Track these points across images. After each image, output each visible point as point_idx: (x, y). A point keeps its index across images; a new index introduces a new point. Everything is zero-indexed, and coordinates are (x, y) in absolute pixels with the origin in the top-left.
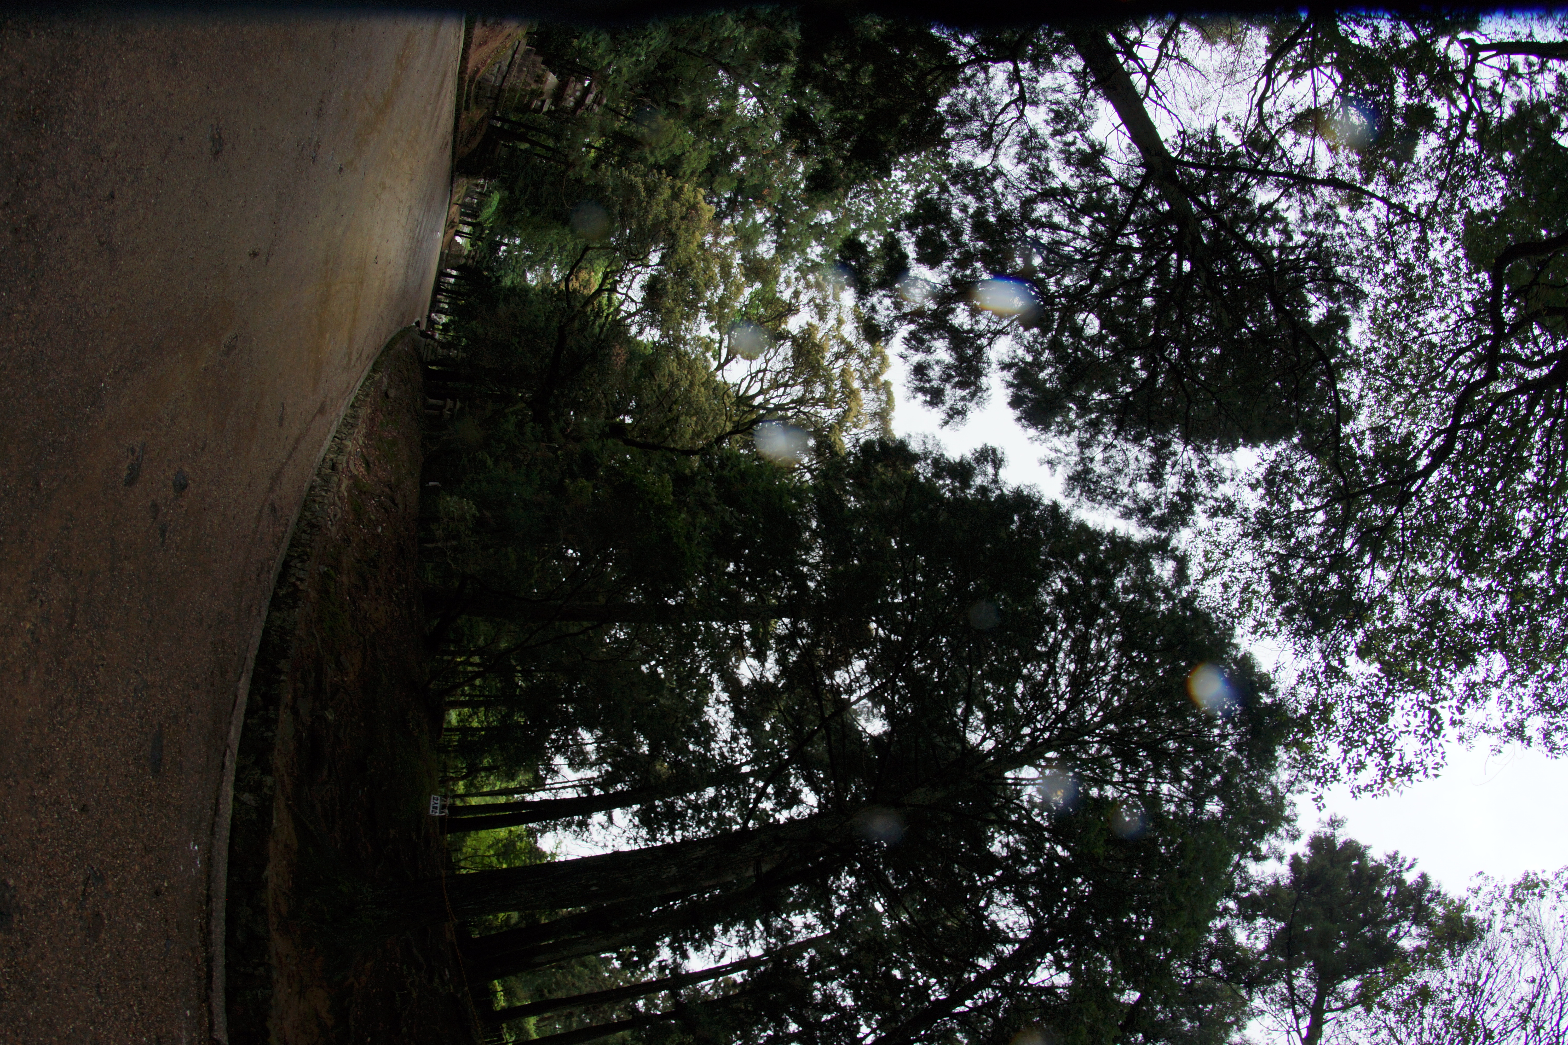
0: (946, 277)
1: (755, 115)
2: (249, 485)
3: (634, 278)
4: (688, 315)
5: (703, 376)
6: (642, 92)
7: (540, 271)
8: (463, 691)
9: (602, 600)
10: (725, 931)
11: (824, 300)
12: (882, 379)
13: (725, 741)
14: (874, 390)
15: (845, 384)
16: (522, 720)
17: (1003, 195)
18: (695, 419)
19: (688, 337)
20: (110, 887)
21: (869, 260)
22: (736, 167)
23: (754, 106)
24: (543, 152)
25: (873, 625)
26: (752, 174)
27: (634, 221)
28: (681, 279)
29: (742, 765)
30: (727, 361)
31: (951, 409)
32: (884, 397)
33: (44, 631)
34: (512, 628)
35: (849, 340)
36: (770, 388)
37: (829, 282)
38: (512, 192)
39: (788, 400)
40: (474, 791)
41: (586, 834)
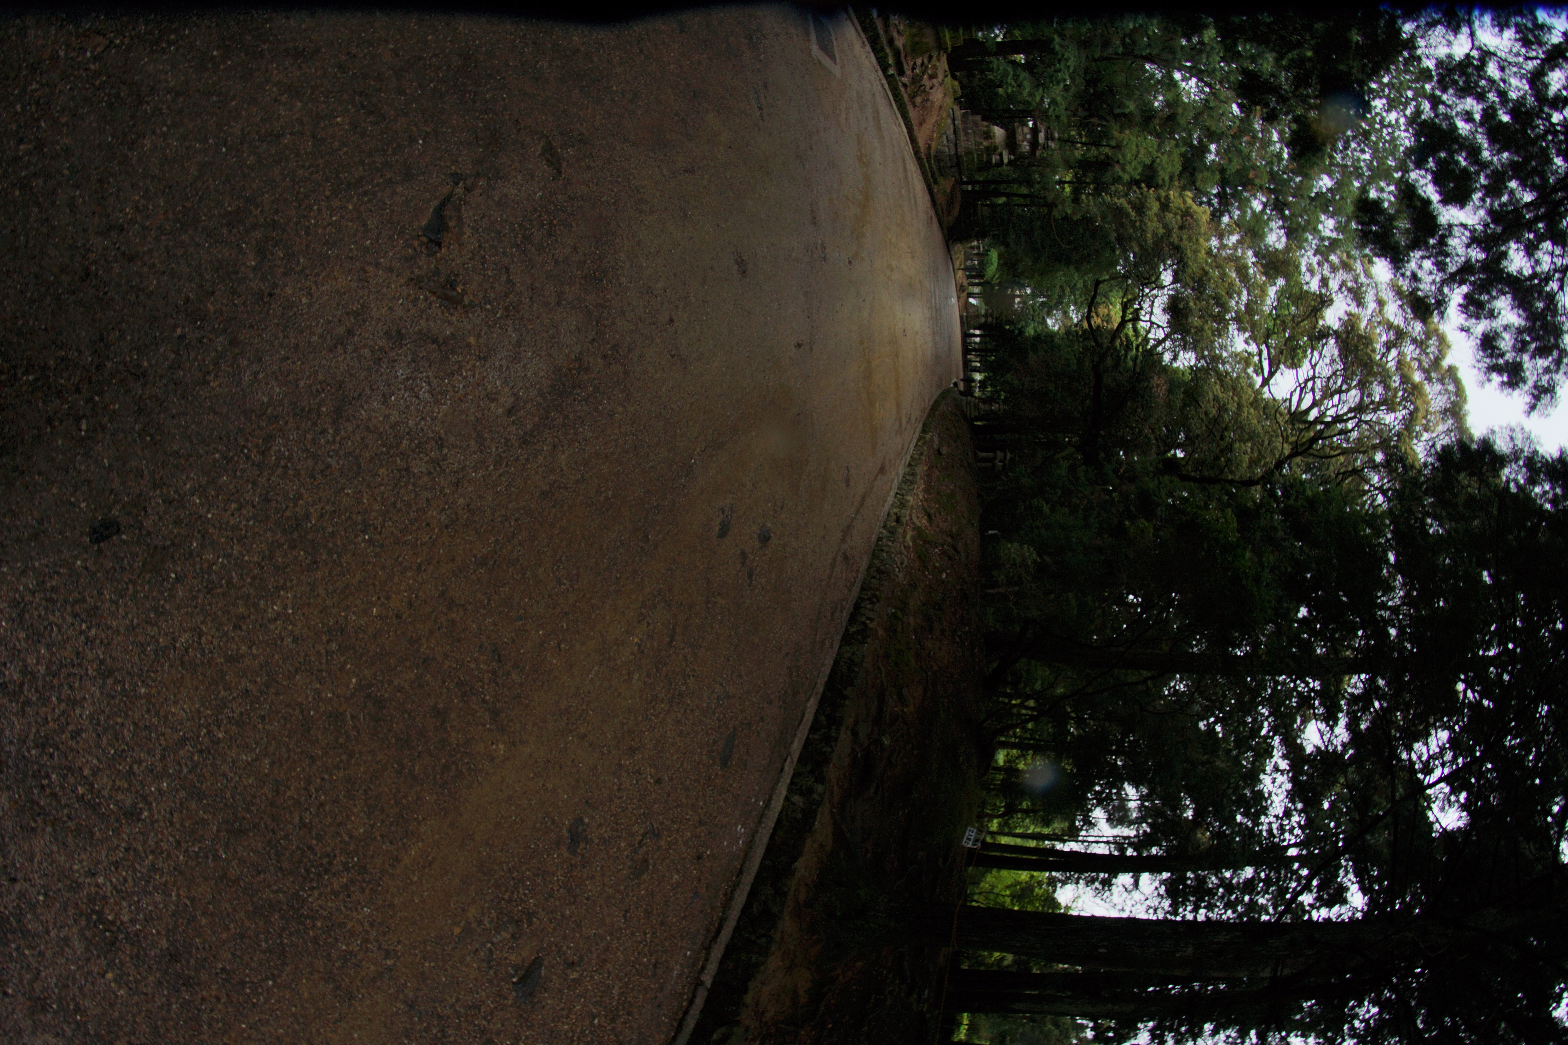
0: (1482, 213)
1: (1202, 96)
2: (824, 537)
3: (1153, 302)
4: (1218, 330)
5: (1248, 396)
6: (1086, 113)
7: (1059, 314)
8: (1015, 733)
9: (1165, 648)
10: (1215, 1033)
11: (1356, 282)
12: (1445, 363)
13: (1276, 817)
14: (1438, 380)
15: (1405, 379)
16: (1069, 768)
17: (1504, 81)
18: (1249, 444)
19: (1225, 354)
20: (662, 843)
21: (1392, 218)
22: (1211, 157)
23: (1197, 86)
24: (1021, 201)
25: (1460, 687)
26: (1230, 160)
27: (1134, 244)
28: (1201, 293)
29: (1289, 846)
30: (1271, 374)
31: (1535, 387)
32: (1451, 388)
33: (648, 645)
34: (1069, 673)
35: (1396, 323)
36: (1324, 397)
37: (1355, 259)
38: (1007, 246)
39: (1345, 409)
40: (1007, 830)
41: (1107, 893)
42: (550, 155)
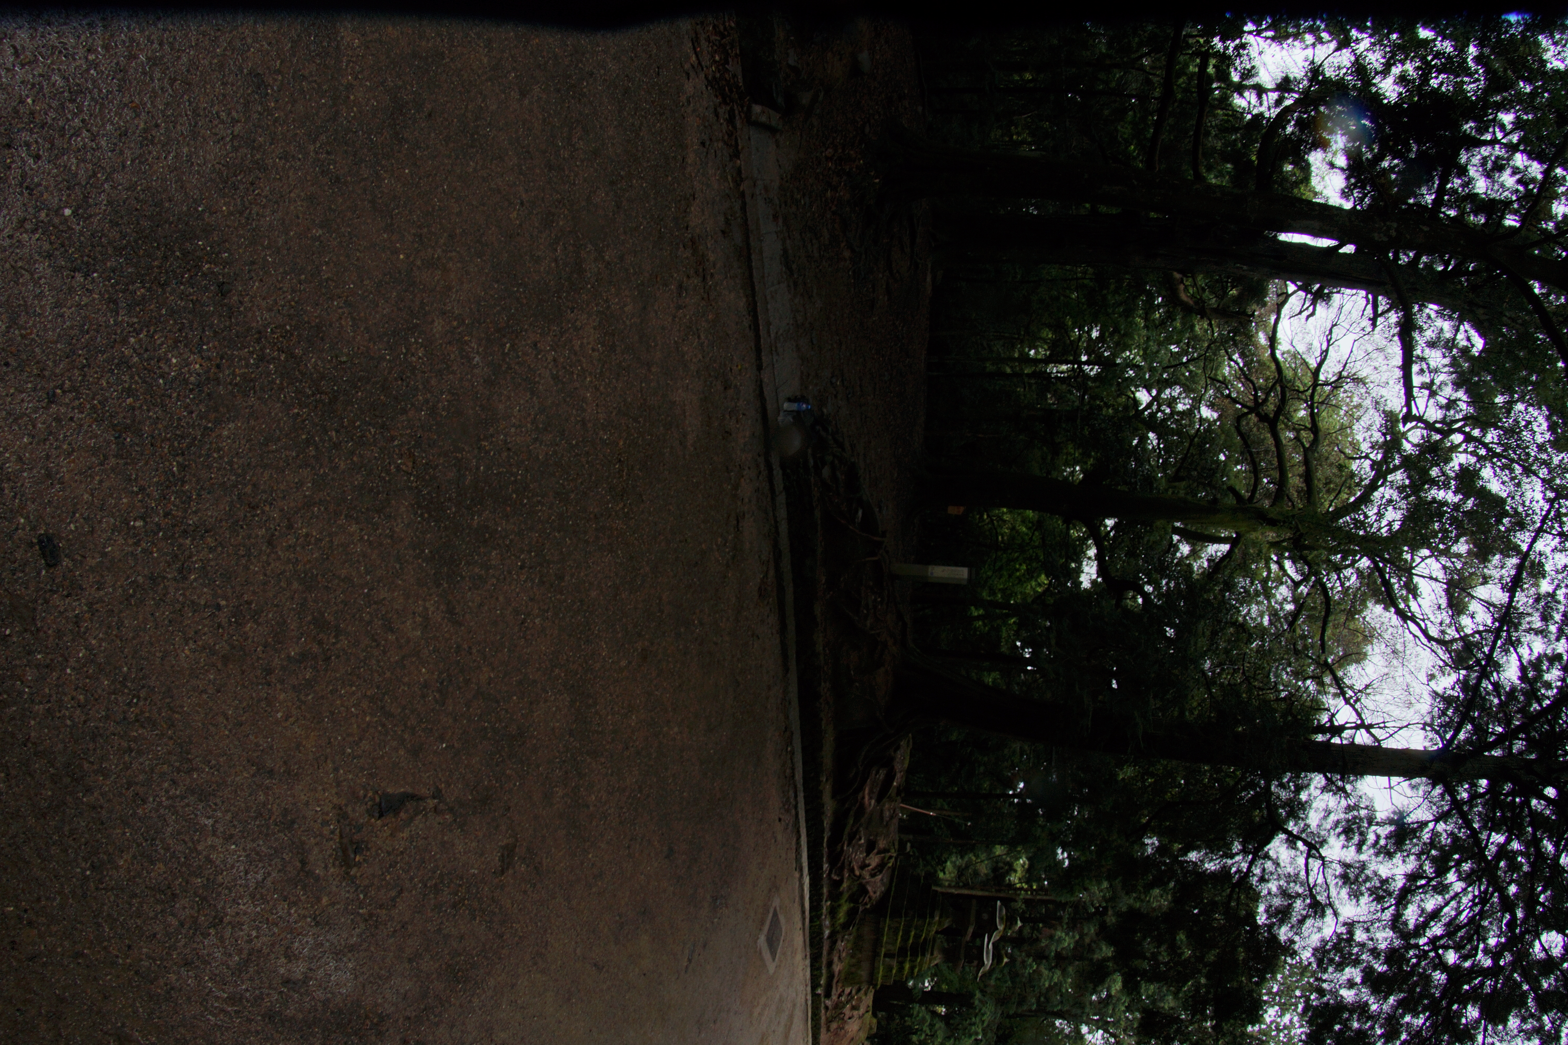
42: (508, 854)
